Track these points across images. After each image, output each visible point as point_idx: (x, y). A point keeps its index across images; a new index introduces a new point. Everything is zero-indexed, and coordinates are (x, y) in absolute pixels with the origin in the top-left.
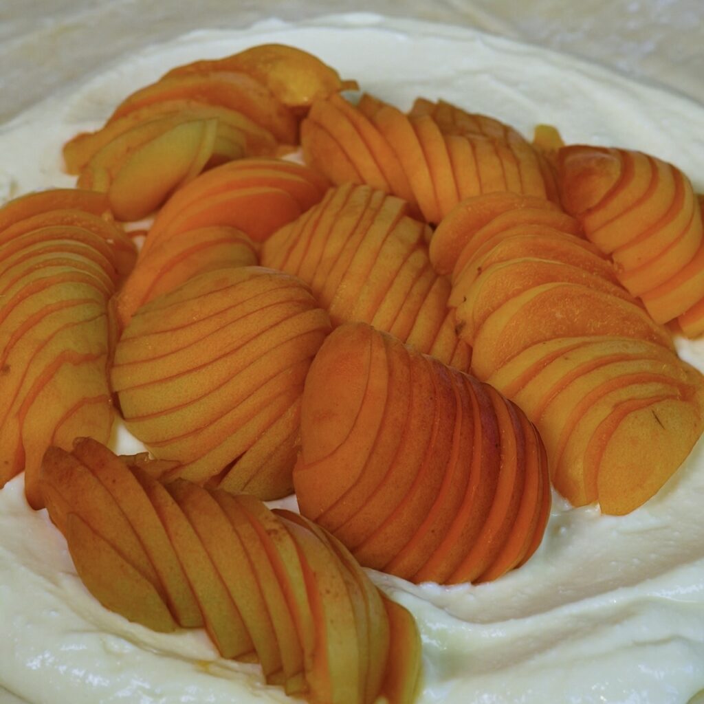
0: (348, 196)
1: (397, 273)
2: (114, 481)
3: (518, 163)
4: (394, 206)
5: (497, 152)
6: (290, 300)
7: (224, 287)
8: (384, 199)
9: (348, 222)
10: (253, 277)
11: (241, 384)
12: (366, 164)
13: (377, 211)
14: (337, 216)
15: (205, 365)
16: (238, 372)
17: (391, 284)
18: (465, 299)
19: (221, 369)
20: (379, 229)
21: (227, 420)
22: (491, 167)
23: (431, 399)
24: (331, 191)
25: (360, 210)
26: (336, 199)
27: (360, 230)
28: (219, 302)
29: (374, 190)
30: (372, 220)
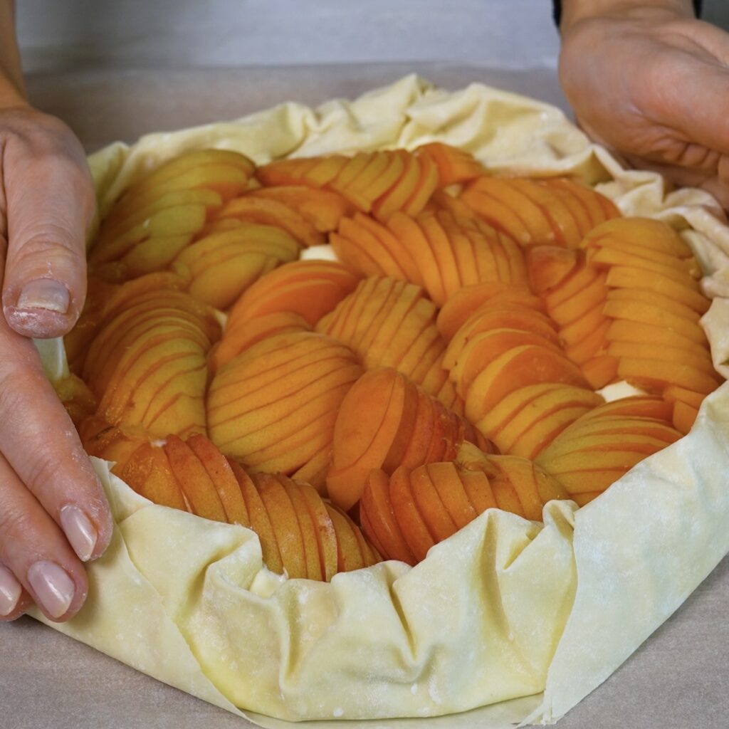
0: (376, 284)
1: (414, 341)
2: (217, 473)
3: (508, 259)
4: (413, 290)
5: (492, 249)
6: (337, 357)
7: (285, 347)
8: (405, 286)
9: (376, 304)
10: (307, 339)
11: (298, 419)
12: (388, 263)
13: (399, 295)
14: (367, 300)
15: (269, 404)
16: (296, 410)
17: (409, 349)
18: (456, 364)
19: (282, 407)
20: (402, 307)
21: (287, 443)
22: (488, 261)
23: (430, 429)
24: (362, 283)
25: (386, 294)
26: (366, 287)
27: (384, 310)
28: (281, 357)
29: (396, 281)
30: (396, 301)
